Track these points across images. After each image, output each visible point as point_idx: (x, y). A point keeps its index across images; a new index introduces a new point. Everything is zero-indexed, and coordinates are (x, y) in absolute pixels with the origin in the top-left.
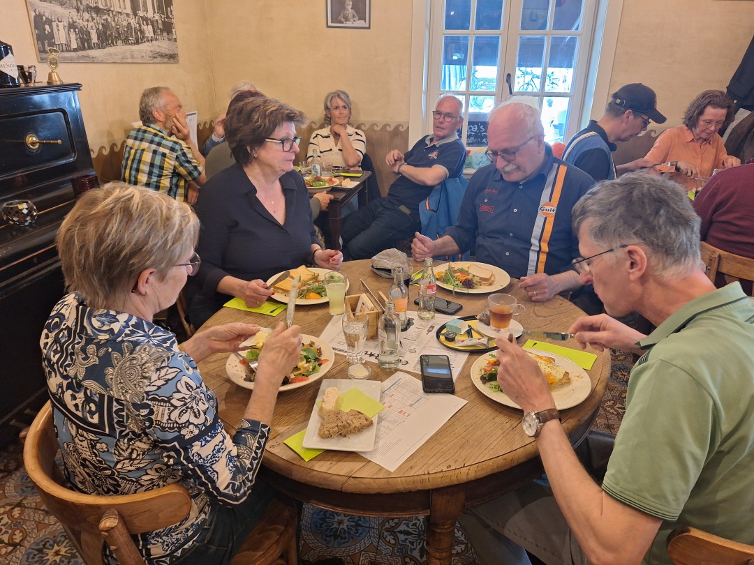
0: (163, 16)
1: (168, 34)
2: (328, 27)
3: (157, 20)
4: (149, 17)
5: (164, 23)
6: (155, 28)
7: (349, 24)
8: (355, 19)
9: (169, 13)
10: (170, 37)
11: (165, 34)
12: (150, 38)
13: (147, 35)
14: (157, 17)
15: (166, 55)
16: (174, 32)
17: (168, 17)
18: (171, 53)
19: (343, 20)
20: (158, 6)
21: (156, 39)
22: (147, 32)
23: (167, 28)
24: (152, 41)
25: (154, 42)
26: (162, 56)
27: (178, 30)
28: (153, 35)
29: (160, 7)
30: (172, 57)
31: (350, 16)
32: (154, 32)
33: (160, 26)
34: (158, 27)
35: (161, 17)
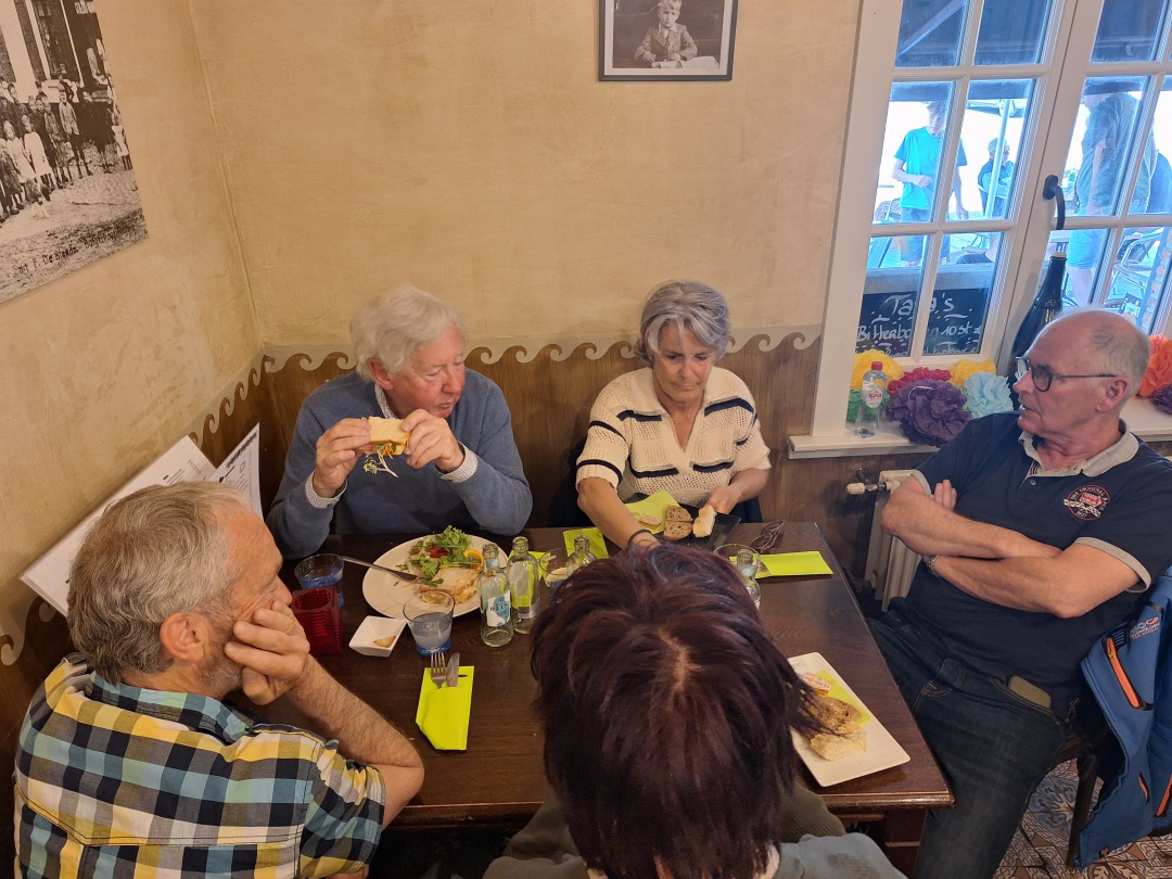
0: (74, 87)
1: (101, 149)
2: (602, 77)
3: (55, 106)
4: (22, 100)
5: (81, 110)
6: (53, 137)
7: (668, 68)
8: (686, 52)
9: (94, 70)
10: (109, 158)
11: (91, 153)
12: (39, 185)
13: (26, 174)
14: (54, 95)
15: (106, 227)
16: (119, 138)
17: (91, 86)
18: (120, 213)
19: (649, 55)
20: (53, 51)
21: (64, 182)
22: (22, 164)
23: (96, 125)
24: (46, 193)
25: (56, 195)
26: (91, 237)
27: (132, 125)
28: (47, 169)
29: (58, 54)
30: (125, 227)
31: (674, 44)
32: (52, 156)
33: (71, 126)
34: (61, 129)
35: (69, 92)
